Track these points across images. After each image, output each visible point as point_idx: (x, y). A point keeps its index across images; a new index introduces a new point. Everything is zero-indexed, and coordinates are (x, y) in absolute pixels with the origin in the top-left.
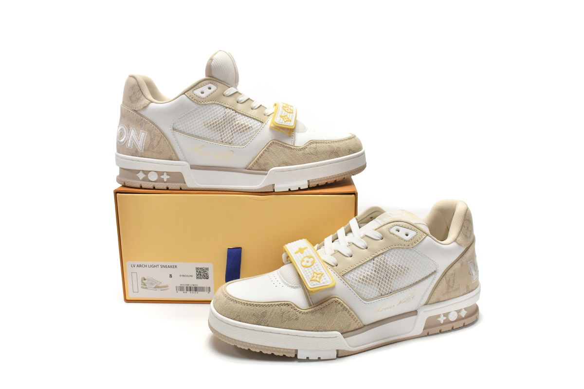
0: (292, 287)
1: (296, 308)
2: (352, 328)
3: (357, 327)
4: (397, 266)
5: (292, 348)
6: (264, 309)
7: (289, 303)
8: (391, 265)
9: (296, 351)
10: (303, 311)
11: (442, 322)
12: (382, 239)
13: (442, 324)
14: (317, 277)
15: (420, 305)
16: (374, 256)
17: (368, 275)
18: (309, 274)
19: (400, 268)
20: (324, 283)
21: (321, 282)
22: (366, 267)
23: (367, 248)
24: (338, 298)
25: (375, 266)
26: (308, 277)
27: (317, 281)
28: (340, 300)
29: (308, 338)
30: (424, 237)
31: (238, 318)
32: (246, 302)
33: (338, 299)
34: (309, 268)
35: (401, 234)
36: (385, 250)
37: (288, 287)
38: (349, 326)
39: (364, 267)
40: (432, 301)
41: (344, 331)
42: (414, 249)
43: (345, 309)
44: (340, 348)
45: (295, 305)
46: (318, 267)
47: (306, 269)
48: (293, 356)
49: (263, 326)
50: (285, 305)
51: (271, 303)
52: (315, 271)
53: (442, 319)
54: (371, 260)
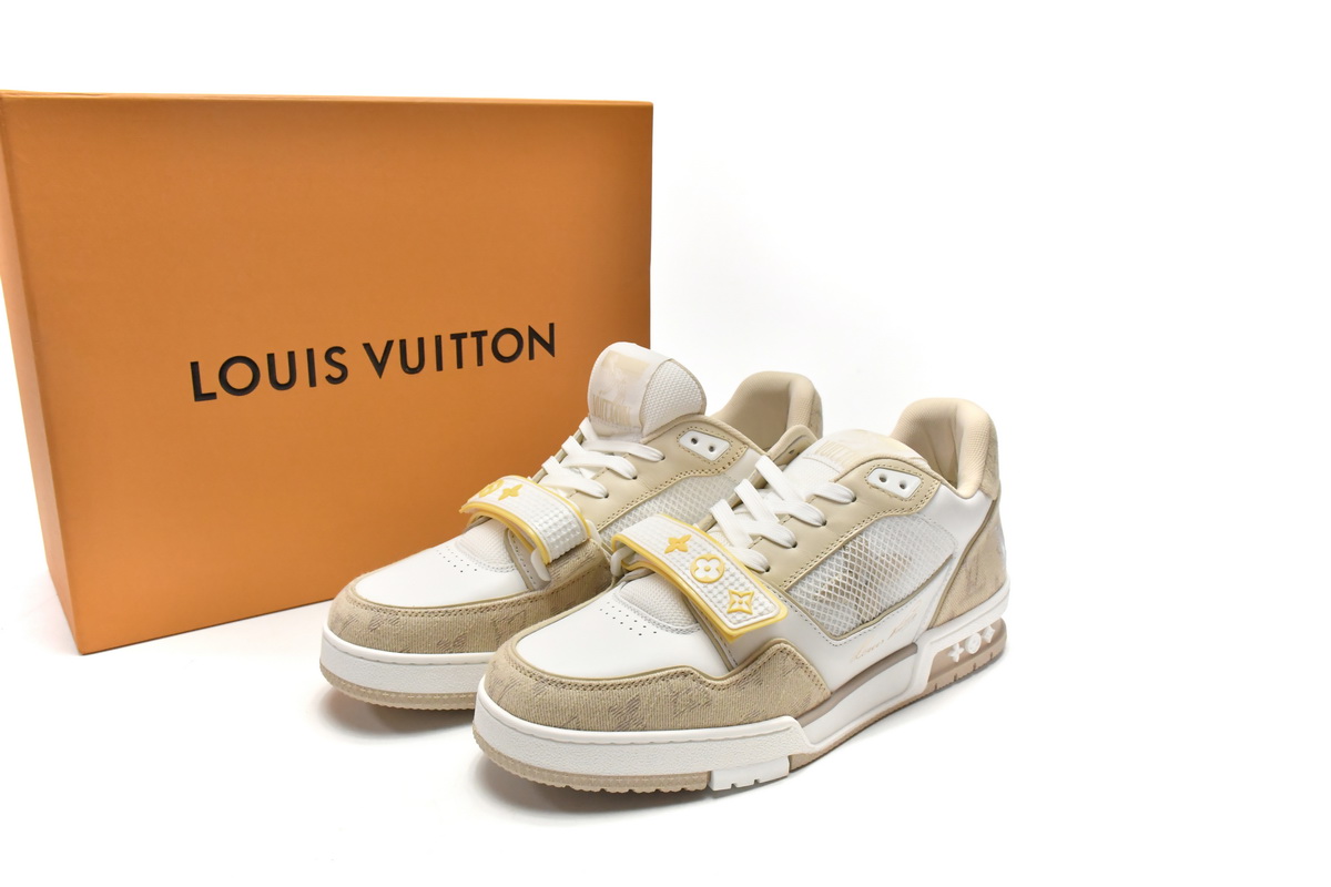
0: (679, 631)
1: (704, 679)
2: (813, 703)
3: (821, 700)
4: (891, 556)
5: (700, 771)
6: (633, 692)
7: (687, 669)
8: (879, 555)
9: (710, 774)
10: (720, 683)
11: (957, 660)
12: (854, 500)
13: (956, 664)
14: (741, 603)
15: (921, 632)
16: (844, 539)
17: (837, 583)
18: (720, 597)
19: (896, 559)
20: (761, 614)
21: (755, 613)
22: (831, 566)
23: (824, 524)
24: (786, 643)
25: (848, 561)
26: (720, 606)
27: (744, 612)
28: (789, 647)
29: (732, 742)
30: (936, 487)
31: (574, 722)
32: (588, 682)
33: (786, 646)
34: (716, 584)
35: (892, 485)
36: (865, 525)
37: (669, 634)
38: (808, 700)
39: (827, 567)
40: (942, 618)
41: (800, 713)
42: (921, 516)
43: (799, 664)
44: (794, 751)
45: (700, 673)
46: (737, 580)
47: (710, 587)
48: (702, 786)
49: (634, 730)
50: (677, 675)
51: (647, 677)
52: (732, 589)
53: (956, 656)
54: (840, 549)
